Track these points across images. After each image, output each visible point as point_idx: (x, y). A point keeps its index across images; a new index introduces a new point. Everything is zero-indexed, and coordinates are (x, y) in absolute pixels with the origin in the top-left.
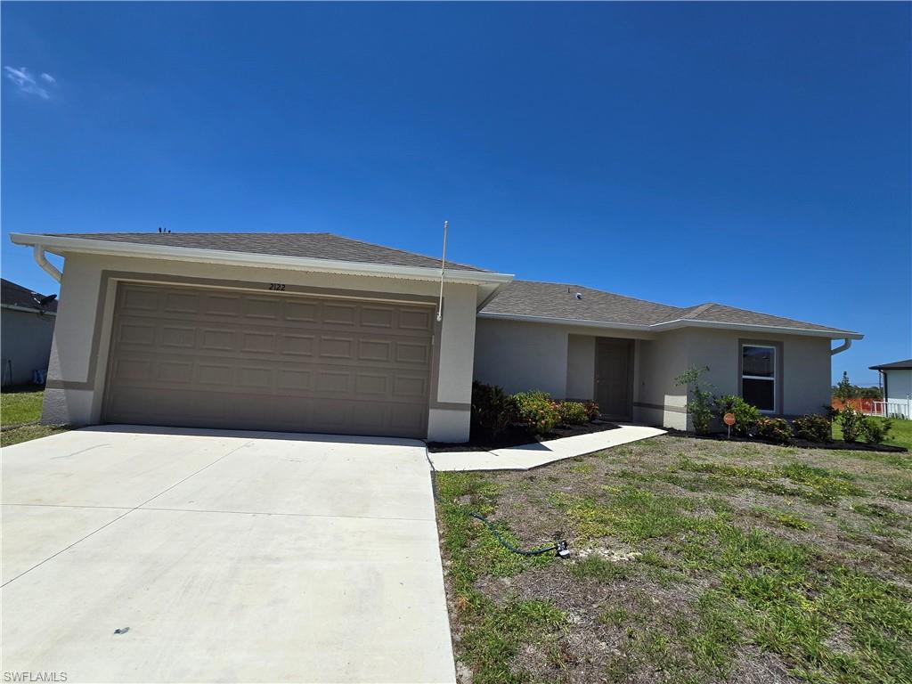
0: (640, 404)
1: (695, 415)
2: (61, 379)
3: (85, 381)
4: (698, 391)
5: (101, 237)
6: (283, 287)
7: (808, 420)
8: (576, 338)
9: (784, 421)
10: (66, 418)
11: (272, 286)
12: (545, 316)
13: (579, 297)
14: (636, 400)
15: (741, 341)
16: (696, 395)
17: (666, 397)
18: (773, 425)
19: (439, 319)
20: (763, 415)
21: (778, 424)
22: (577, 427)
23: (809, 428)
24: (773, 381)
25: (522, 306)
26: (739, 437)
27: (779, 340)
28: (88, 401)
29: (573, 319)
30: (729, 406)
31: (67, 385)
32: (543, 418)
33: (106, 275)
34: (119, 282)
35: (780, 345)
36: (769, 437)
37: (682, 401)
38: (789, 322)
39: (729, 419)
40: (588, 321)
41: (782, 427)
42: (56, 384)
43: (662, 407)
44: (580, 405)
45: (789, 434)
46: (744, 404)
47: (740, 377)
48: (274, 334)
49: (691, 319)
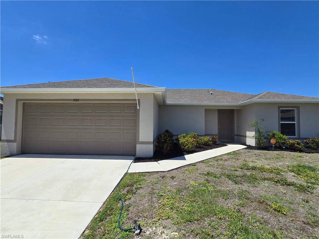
0: (237, 135)
1: (258, 140)
2: (6, 139)
3: (13, 139)
4: (258, 130)
5: (15, 87)
6: (78, 100)
7: (312, 140)
8: (208, 110)
9: (299, 141)
10: (8, 153)
11: (74, 100)
12: (195, 103)
13: (211, 93)
14: (236, 133)
15: (279, 107)
16: (258, 132)
17: (247, 132)
18: (294, 144)
19: (138, 108)
20: (290, 139)
21: (296, 143)
22: (206, 147)
23: (312, 143)
24: (295, 123)
25: (186, 99)
26: (278, 149)
27: (297, 106)
28: (15, 146)
29: (206, 103)
30: (274, 135)
31: (8, 141)
32: (187, 145)
33: (18, 101)
34: (23, 103)
35: (298, 108)
36: (292, 148)
37: (253, 134)
38: (302, 97)
39: (273, 141)
40: (213, 103)
41: (298, 144)
42: (4, 141)
43: (246, 137)
44: (208, 137)
45: (302, 147)
46: (280, 134)
47: (279, 122)
48: (78, 118)
49: (255, 100)
